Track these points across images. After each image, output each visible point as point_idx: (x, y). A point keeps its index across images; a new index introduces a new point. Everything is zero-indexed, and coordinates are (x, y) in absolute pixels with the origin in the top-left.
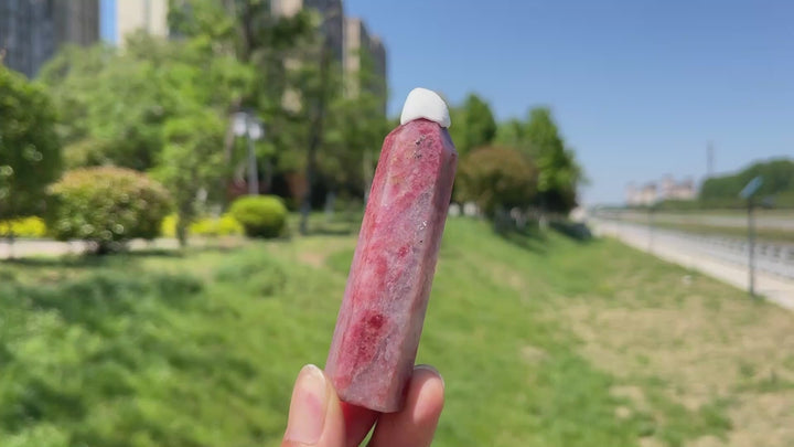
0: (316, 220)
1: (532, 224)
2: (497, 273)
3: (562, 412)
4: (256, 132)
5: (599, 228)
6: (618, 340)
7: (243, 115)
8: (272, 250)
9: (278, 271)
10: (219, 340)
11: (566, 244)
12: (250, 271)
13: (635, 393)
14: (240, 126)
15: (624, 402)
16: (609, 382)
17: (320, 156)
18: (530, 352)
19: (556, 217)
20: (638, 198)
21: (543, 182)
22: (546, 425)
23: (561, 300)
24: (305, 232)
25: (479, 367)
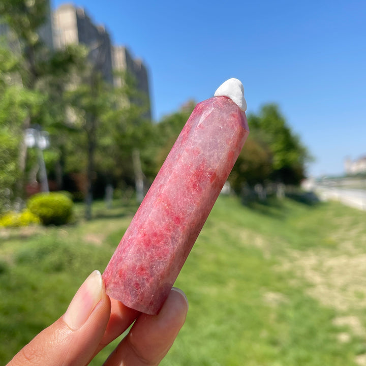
0: (98, 207)
1: (272, 195)
2: (244, 236)
3: (296, 341)
4: (43, 143)
5: (326, 194)
6: (339, 281)
7: (32, 130)
8: (63, 235)
9: (66, 251)
10: (21, 310)
11: (299, 209)
12: (43, 253)
13: (353, 322)
14: (30, 140)
15: (345, 329)
16: (332, 314)
17: (98, 158)
18: (271, 297)
19: (291, 189)
20: (355, 168)
21: (277, 161)
22: (284, 353)
23: (296, 254)
24: (89, 218)
25: (231, 313)
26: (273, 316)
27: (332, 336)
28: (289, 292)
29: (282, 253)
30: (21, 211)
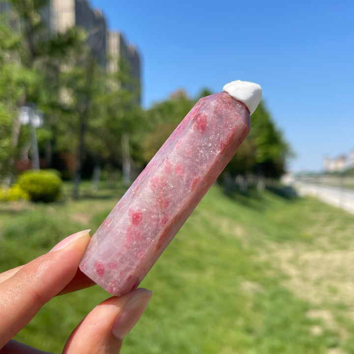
0: (85, 187)
1: (252, 187)
2: (224, 226)
3: (271, 331)
4: (37, 121)
5: (305, 190)
6: (314, 275)
7: (27, 108)
8: (51, 212)
9: (54, 228)
11: (277, 203)
12: (31, 229)
13: (326, 315)
14: (24, 118)
15: (317, 322)
16: (306, 307)
17: (89, 139)
18: (248, 287)
19: (271, 182)
20: (333, 166)
21: (260, 155)
22: (258, 342)
23: (273, 246)
24: (76, 197)
25: (209, 299)
26: (249, 305)
27: (305, 328)
28: (265, 283)
29: (259, 244)
30: (11, 185)
